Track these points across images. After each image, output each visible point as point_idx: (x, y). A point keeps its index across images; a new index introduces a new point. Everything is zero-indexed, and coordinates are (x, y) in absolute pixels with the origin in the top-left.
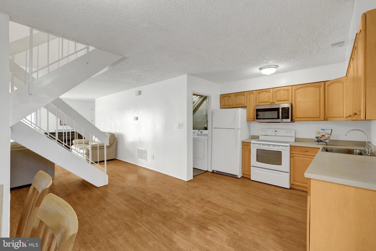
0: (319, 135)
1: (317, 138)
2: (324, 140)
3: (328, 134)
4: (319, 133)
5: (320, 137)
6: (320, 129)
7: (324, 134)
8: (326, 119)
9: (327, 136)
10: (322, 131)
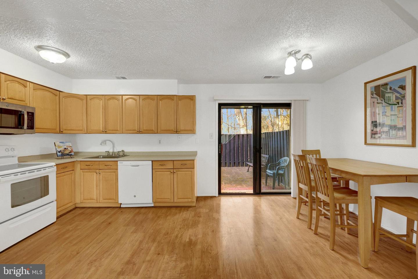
0: (62, 149)
1: (59, 152)
2: (70, 153)
3: (70, 147)
4: (59, 147)
5: (63, 151)
6: (59, 143)
7: (65, 147)
8: (61, 132)
9: (69, 149)
10: (61, 144)
